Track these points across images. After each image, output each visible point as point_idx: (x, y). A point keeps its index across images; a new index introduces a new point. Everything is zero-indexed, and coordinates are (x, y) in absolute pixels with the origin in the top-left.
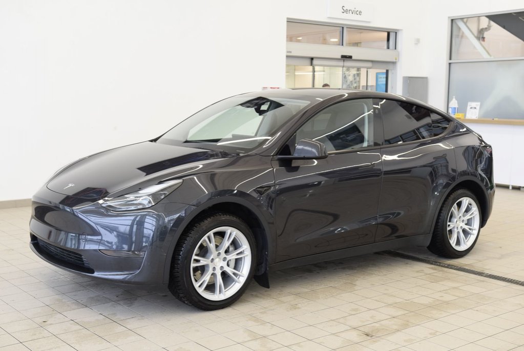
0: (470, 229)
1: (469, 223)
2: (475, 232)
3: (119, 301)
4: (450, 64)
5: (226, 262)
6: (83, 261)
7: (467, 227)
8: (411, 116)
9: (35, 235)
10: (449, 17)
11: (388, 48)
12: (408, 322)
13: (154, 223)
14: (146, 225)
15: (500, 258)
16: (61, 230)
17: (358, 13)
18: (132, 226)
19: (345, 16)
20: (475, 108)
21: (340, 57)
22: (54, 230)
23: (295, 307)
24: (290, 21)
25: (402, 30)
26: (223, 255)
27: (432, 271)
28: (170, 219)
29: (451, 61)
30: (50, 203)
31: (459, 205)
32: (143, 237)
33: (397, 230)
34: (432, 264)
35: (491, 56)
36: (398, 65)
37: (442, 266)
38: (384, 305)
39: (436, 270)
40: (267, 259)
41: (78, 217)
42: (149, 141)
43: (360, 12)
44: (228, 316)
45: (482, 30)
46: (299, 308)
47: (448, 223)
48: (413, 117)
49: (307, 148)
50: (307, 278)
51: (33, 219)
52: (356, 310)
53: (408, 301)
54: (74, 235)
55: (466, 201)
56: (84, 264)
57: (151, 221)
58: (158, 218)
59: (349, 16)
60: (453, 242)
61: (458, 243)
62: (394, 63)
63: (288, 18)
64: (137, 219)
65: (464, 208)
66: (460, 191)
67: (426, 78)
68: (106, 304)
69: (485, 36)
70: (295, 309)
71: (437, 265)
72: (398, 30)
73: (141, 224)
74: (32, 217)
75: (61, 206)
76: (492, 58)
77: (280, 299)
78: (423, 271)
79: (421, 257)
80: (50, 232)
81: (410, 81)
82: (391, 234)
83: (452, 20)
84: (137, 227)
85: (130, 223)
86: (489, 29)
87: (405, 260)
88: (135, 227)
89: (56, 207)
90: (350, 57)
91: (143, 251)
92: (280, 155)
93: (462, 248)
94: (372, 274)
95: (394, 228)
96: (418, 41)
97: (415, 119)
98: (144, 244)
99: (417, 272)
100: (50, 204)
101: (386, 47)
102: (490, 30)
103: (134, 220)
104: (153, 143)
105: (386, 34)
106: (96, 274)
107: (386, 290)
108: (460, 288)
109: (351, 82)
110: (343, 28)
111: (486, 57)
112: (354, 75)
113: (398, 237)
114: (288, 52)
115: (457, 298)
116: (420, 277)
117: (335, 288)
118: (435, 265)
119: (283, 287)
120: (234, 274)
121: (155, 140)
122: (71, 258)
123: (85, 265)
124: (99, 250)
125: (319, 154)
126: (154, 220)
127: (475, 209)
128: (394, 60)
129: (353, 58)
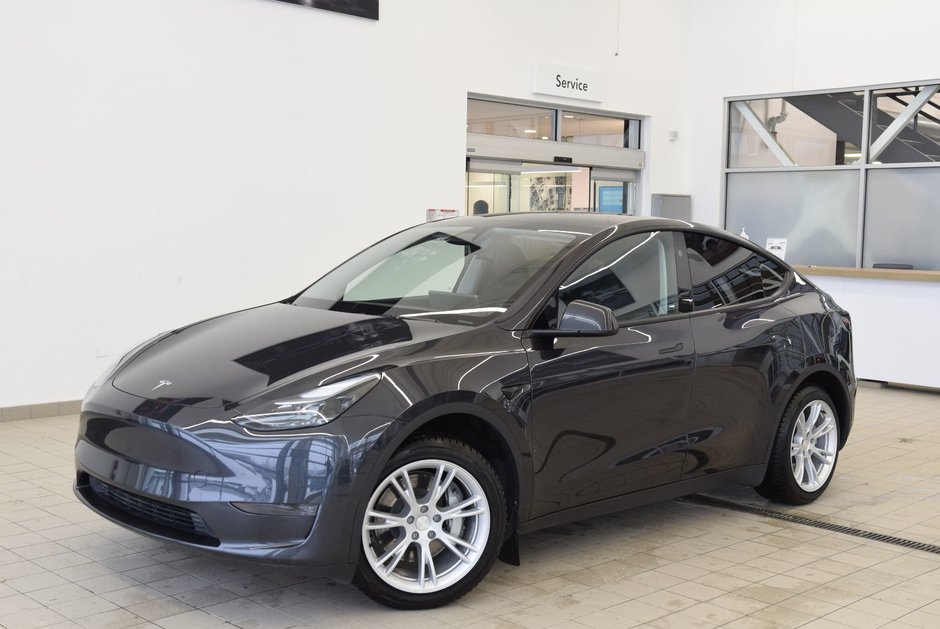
0: (822, 454)
1: (820, 443)
2: (831, 459)
3: (250, 595)
4: (727, 174)
5: (441, 523)
6: (192, 523)
7: (817, 451)
8: (701, 257)
9: (87, 472)
10: (725, 98)
11: (626, 145)
12: (775, 623)
13: (330, 453)
14: (312, 456)
15: (873, 503)
16: (138, 463)
17: (581, 87)
18: (281, 458)
19: (561, 91)
20: (779, 248)
21: (552, 160)
22: (122, 463)
23: (568, 601)
24: (473, 98)
25: (649, 117)
26: (434, 510)
27: (770, 529)
28: (356, 446)
29: (728, 170)
30: (119, 412)
31: (807, 413)
32: (307, 477)
33: (707, 461)
34: (766, 515)
35: (794, 163)
36: (644, 174)
37: (784, 519)
38: (722, 592)
39: (777, 526)
40: (516, 515)
41: (180, 438)
42: (280, 302)
43: (585, 86)
44: (459, 620)
45: (772, 119)
46: (577, 602)
47: (792, 445)
48: (706, 258)
49: (579, 318)
50: (566, 545)
51: (81, 441)
52: (676, 603)
53: (756, 585)
54: (165, 471)
55: (817, 407)
56: (193, 528)
57: (323, 450)
58: (338, 444)
59: (568, 92)
60: (798, 476)
61: (806, 479)
62: (637, 172)
63: (469, 94)
64: (293, 446)
65: (814, 418)
66: (807, 390)
67: (689, 197)
68: (230, 603)
69: (776, 130)
70: (571, 603)
71: (776, 517)
72: (644, 117)
73: (301, 454)
74: (80, 438)
75: (140, 419)
76: (797, 167)
77: (536, 585)
78: (757, 528)
79: (742, 502)
80: (115, 466)
81: (662, 201)
82: (698, 467)
83: (730, 103)
84: (292, 460)
85: (277, 453)
86: (784, 120)
87: (720, 509)
88: (288, 461)
89: (129, 420)
90: (569, 160)
91: (312, 505)
92: (534, 328)
93: (811, 487)
94: (675, 536)
95: (702, 458)
96: (675, 136)
97: (709, 262)
98: (309, 493)
99: (749, 530)
100: (119, 416)
101: (622, 144)
102: (785, 122)
103: (284, 451)
104: (288, 306)
105: (622, 123)
106: (224, 547)
107: (712, 564)
108: (833, 558)
109: (546, 201)
110: (557, 111)
111: (786, 164)
112: (551, 190)
113: (710, 471)
114: (468, 150)
115: (837, 577)
116: (756, 540)
117: (623, 562)
118: (771, 516)
119: (532, 562)
120: (458, 546)
121: (290, 301)
122: (167, 517)
123: (197, 529)
124: (231, 503)
125: (603, 327)
126: (329, 447)
127: (830, 421)
128: (638, 167)
129: (574, 162)
